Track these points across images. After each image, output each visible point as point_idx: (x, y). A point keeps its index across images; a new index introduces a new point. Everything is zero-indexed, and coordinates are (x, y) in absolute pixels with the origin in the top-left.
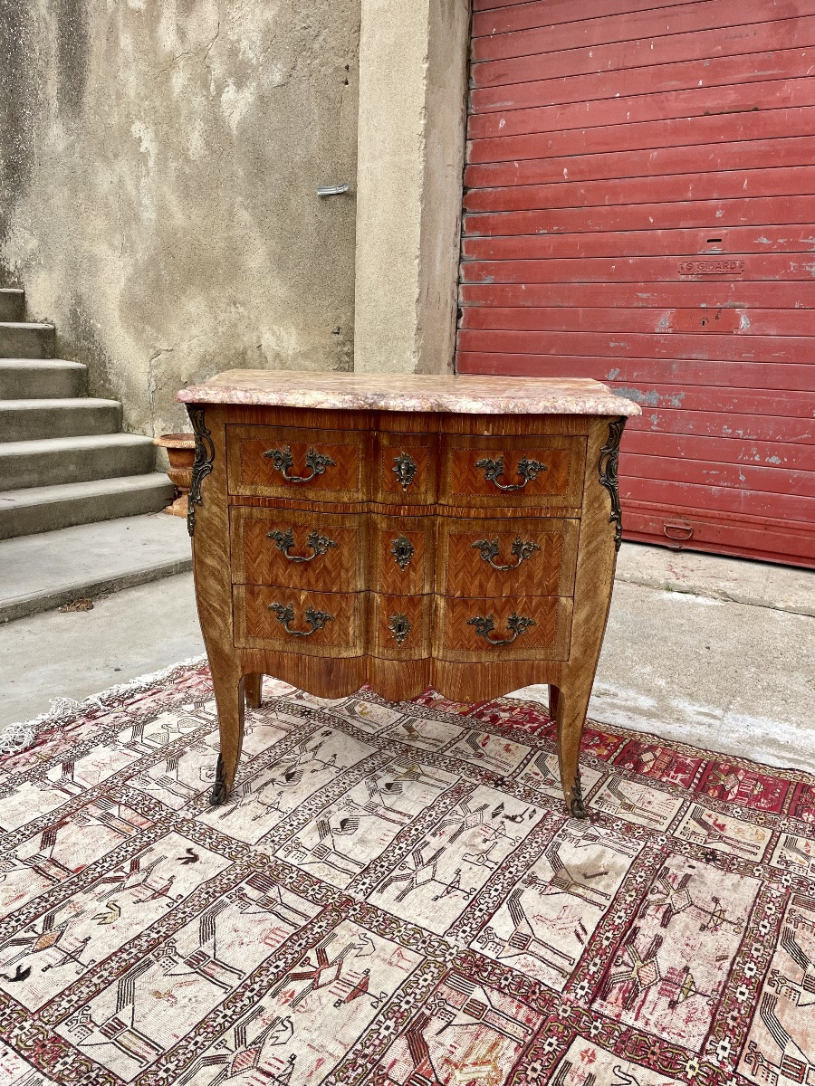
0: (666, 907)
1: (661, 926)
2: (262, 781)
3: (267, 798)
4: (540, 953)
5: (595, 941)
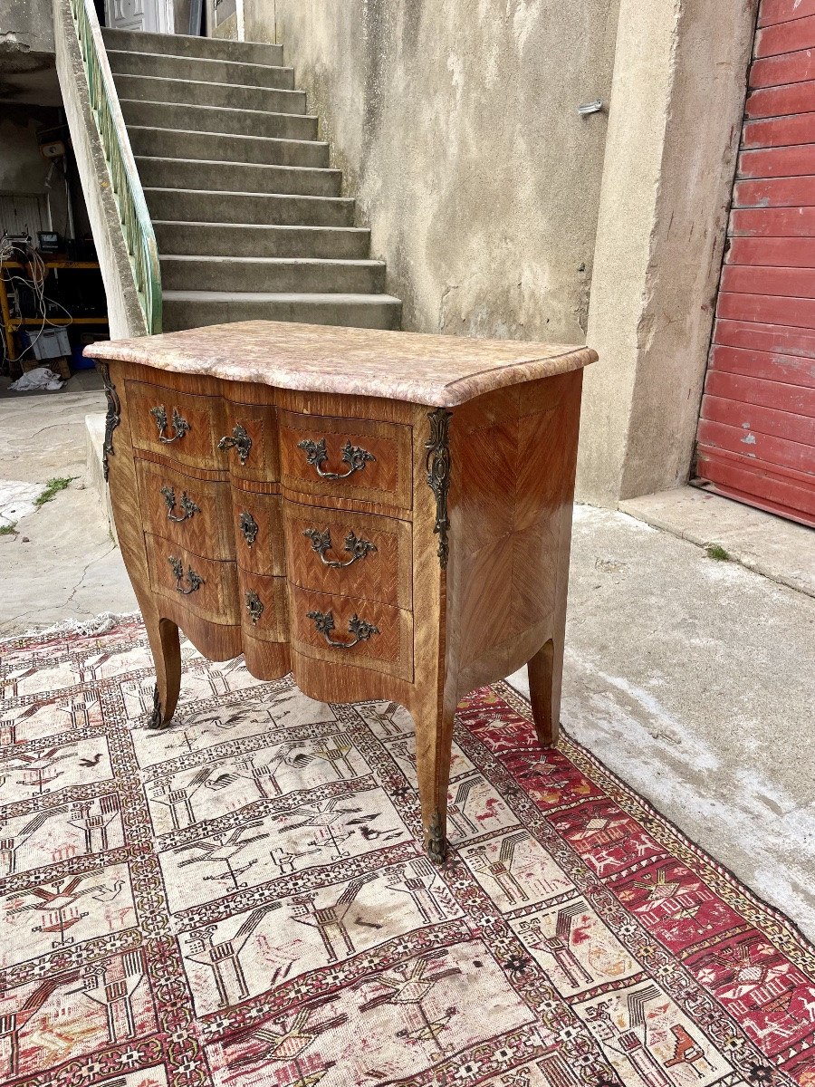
0: (393, 990)
1: (360, 1008)
2: (209, 716)
3: (193, 732)
4: (224, 973)
5: (285, 988)
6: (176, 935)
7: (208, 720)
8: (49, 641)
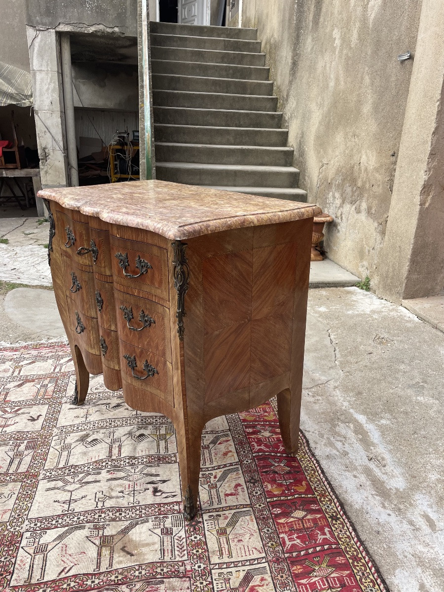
2: (105, 402)
3: (92, 409)
4: (36, 562)
5: (63, 580)
6: (23, 533)
7: (103, 404)
8: (50, 346)
